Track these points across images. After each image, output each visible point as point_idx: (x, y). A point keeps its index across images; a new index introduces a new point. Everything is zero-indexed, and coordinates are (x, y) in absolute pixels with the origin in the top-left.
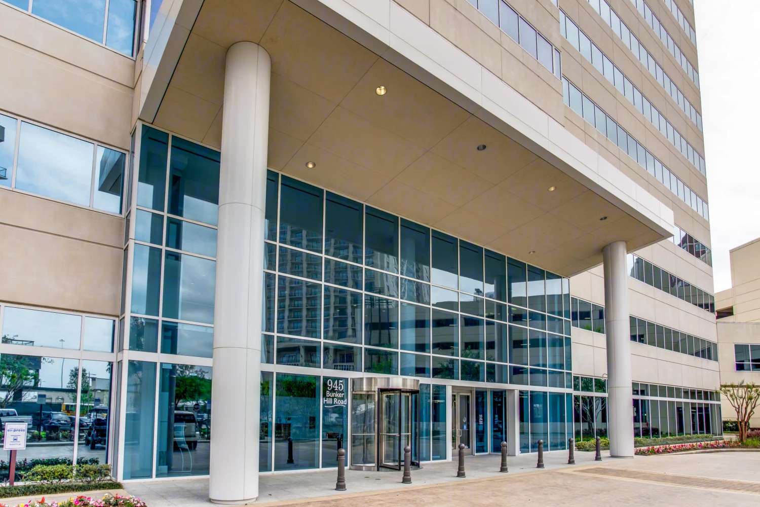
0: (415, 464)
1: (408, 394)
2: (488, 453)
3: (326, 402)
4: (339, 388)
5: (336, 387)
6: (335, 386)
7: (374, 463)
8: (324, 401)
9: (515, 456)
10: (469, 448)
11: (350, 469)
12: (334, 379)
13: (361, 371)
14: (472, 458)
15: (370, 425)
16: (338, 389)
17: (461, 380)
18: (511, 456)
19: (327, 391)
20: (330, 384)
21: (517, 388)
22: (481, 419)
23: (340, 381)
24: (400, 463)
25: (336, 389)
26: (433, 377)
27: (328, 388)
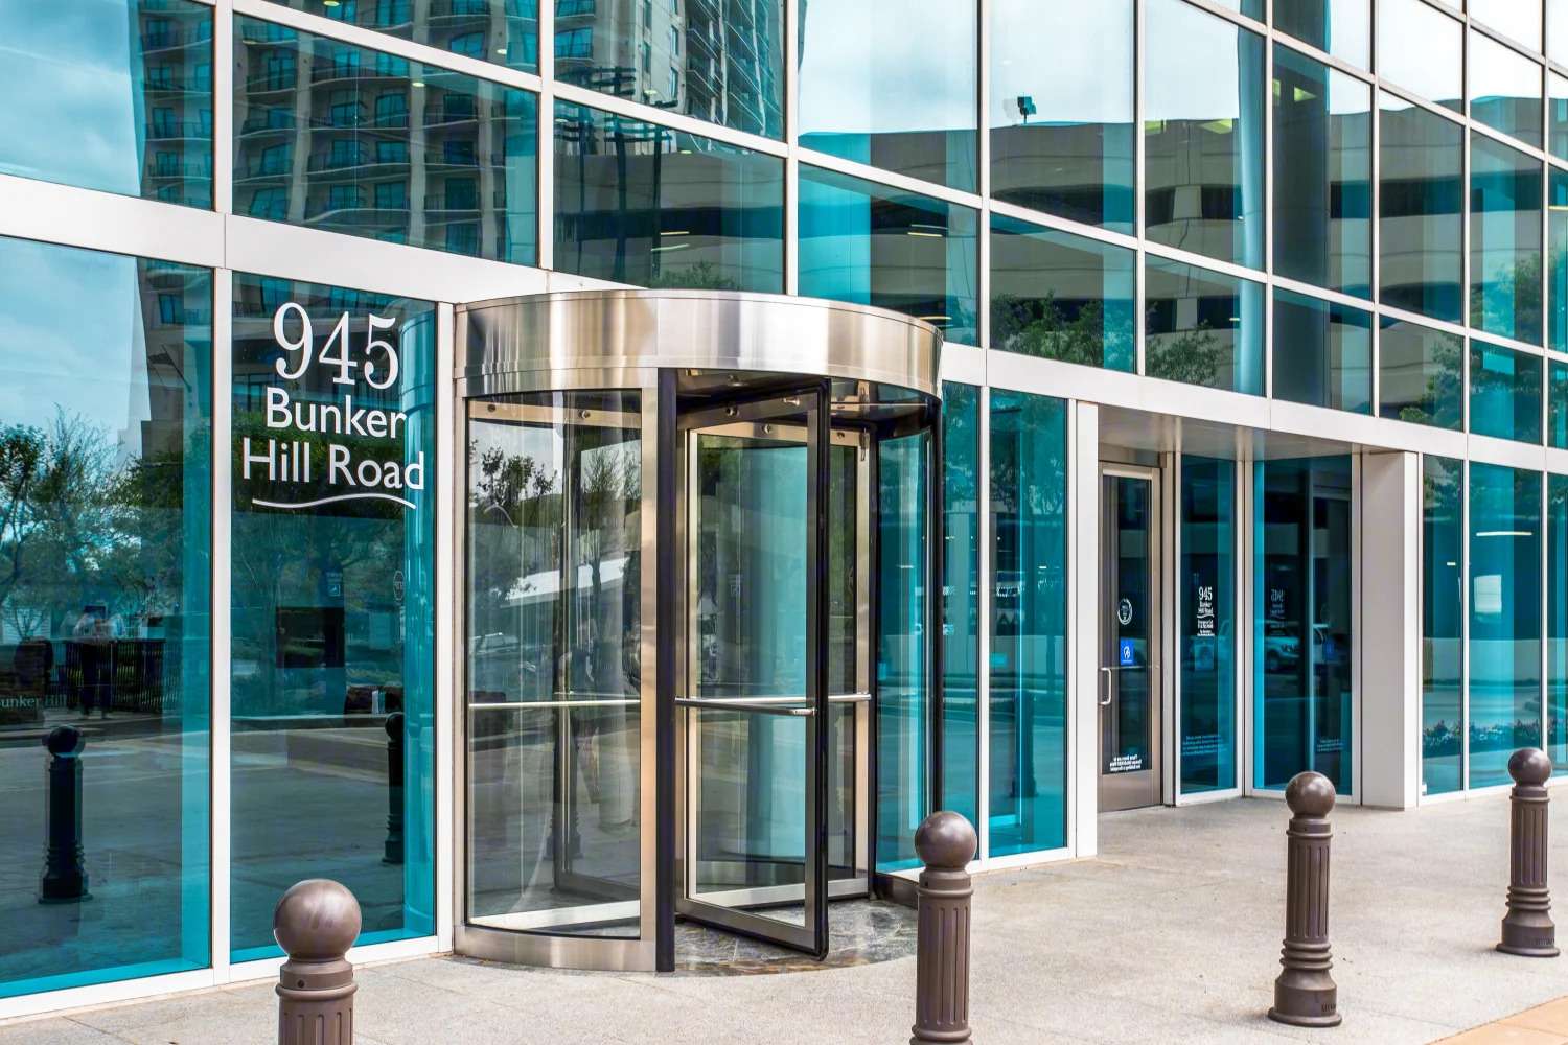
0: (896, 888)
1: (851, 438)
2: (1235, 793)
3: (259, 470)
4: (369, 368)
5: (345, 362)
6: (335, 352)
7: (633, 893)
8: (248, 458)
9: (1401, 809)
10: (1146, 765)
11: (458, 954)
12: (326, 301)
13: (537, 264)
14: (1163, 820)
15: (601, 650)
16: (356, 373)
17: (1148, 373)
18: (1373, 808)
19: (271, 391)
20: (294, 334)
21: (1418, 440)
22: (1205, 609)
23: (376, 321)
24: (820, 888)
25: (344, 379)
26: (994, 345)
27: (281, 365)
